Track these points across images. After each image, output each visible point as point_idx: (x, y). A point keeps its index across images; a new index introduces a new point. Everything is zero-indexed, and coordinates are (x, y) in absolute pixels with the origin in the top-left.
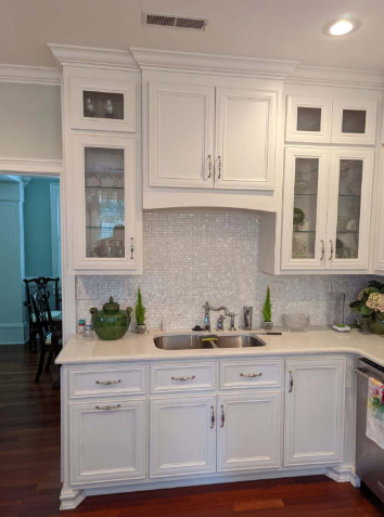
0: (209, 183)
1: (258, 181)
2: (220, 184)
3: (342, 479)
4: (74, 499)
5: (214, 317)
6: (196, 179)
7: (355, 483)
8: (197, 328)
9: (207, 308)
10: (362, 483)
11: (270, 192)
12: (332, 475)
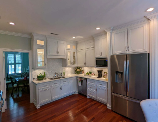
0: (57, 55)
1: (63, 54)
2: (59, 55)
3: (76, 93)
4: (39, 106)
5: (57, 74)
6: (55, 54)
7: (78, 93)
8: (54, 77)
9: (56, 74)
10: (79, 93)
11: (65, 56)
12: (75, 93)
